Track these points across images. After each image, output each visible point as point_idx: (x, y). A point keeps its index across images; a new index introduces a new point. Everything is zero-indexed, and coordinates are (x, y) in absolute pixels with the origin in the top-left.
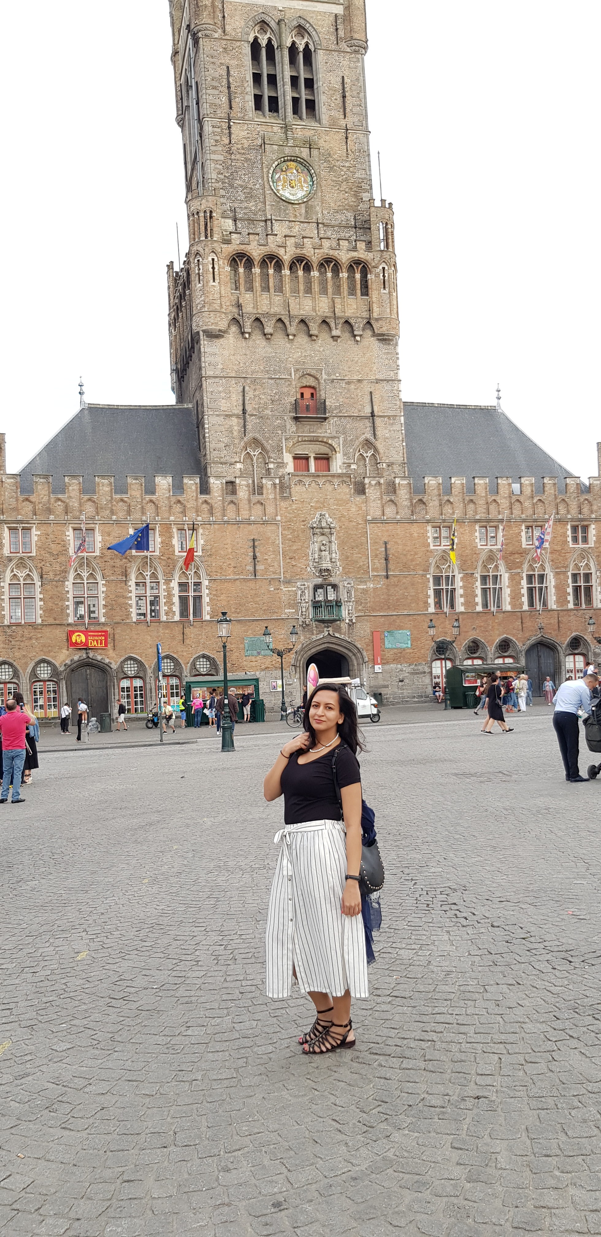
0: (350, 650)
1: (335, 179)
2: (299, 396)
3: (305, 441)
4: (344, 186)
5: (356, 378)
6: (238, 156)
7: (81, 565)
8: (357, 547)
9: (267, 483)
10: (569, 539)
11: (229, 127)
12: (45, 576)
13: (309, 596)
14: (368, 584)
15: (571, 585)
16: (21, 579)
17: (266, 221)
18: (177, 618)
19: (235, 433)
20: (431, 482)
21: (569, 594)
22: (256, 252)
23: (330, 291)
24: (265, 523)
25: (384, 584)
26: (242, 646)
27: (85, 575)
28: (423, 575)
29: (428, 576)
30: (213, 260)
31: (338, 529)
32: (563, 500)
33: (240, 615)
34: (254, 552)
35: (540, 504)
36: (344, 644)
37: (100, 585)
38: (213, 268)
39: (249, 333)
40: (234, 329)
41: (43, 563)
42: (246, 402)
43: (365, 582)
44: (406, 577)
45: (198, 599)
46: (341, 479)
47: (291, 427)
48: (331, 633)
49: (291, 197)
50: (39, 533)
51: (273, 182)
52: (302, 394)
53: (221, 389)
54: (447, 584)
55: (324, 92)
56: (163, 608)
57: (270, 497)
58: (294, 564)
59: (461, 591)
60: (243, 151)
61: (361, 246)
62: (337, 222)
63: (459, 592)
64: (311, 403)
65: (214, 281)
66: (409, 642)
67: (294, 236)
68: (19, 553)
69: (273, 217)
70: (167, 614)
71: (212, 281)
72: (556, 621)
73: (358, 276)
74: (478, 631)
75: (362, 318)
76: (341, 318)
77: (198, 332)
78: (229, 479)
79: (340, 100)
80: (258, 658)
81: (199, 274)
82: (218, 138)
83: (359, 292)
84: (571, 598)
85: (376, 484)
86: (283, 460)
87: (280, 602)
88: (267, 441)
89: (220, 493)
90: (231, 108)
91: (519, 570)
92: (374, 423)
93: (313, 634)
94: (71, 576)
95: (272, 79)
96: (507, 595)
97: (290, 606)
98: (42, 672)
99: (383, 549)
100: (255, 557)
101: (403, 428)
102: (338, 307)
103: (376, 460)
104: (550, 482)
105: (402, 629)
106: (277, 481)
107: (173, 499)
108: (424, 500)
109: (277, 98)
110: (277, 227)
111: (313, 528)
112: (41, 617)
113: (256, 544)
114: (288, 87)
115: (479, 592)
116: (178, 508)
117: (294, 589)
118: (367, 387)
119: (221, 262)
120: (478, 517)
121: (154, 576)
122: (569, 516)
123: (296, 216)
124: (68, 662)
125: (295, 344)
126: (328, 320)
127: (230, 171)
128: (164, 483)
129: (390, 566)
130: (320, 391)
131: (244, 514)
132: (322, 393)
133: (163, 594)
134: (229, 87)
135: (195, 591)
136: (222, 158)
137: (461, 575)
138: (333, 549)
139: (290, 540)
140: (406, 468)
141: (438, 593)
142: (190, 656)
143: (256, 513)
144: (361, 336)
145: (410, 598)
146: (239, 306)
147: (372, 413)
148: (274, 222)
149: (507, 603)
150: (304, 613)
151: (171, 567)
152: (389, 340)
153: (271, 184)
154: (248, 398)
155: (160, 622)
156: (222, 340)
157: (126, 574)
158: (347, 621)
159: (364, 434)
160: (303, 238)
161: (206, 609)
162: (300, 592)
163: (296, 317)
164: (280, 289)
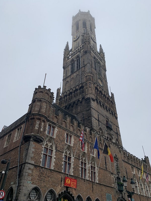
2: (106, 122)
3: (108, 133)
5: (114, 123)
8: (122, 167)
12: (57, 148)
16: (49, 147)
19: (97, 124)
22: (99, 89)
26: (106, 197)
27: (68, 152)
33: (104, 183)
34: (105, 161)
37: (72, 159)
39: (98, 104)
41: (57, 143)
45: (94, 173)
47: (106, 128)
53: (94, 112)
55: (102, 73)
56: (88, 174)
58: (113, 168)
60: (93, 72)
68: (50, 135)
70: (89, 177)
75: (114, 112)
77: (90, 98)
79: (104, 76)
81: (90, 86)
86: (106, 136)
89: (98, 139)
93: (119, 195)
94: (64, 151)
97: (113, 183)
98: (48, 198)
99: (126, 170)
103: (118, 145)
105: (133, 198)
107: (90, 136)
112: (54, 167)
113: (106, 158)
114: (98, 69)
117: (113, 177)
118: (116, 127)
119: (94, 87)
121: (85, 160)
124: (60, 193)
125: (105, 110)
128: (88, 130)
130: (109, 123)
134: (91, 62)
135: (94, 170)
137: (138, 183)
142: (94, 198)
144: (114, 115)
146: (97, 97)
147: (117, 133)
150: (116, 187)
151: (90, 158)
152: (117, 119)
154: (99, 117)
156: (94, 102)
157: (79, 157)
158: (124, 192)
159: (117, 137)
161: (97, 178)
163: (105, 105)
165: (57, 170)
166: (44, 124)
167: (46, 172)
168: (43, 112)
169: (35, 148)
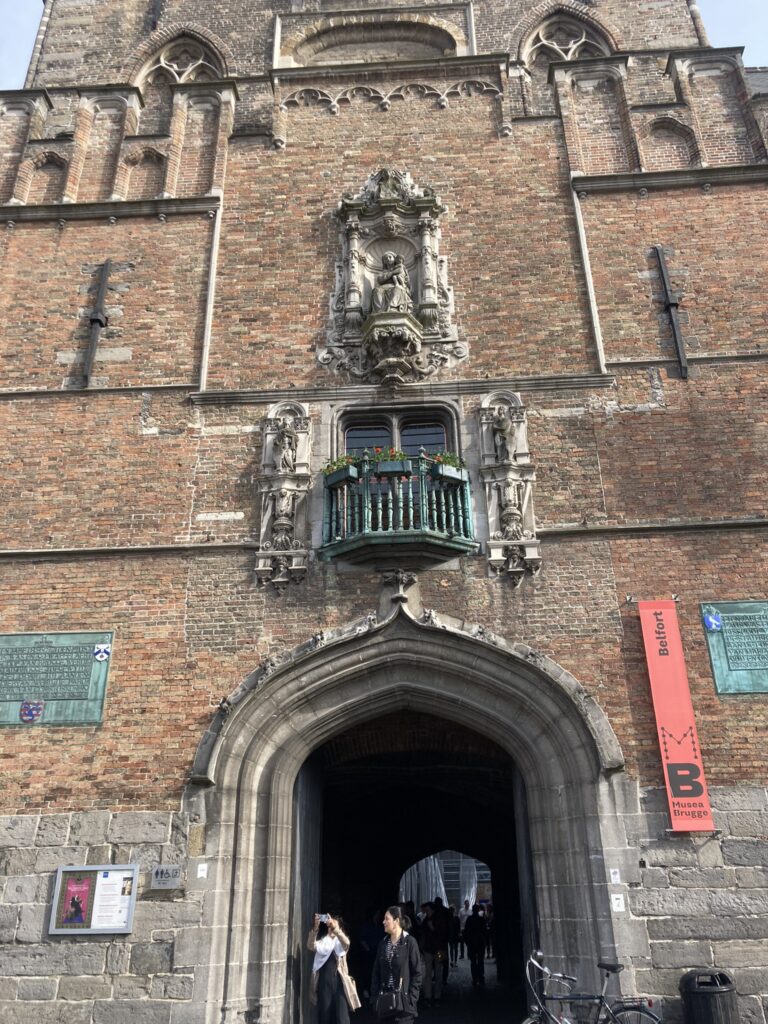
13: (314, 455)
14: (594, 399)
24: (157, 211)
25: (672, 399)
31: (451, 217)
34: (100, 304)
43: (579, 394)
48: (411, 610)
58: (263, 337)
80: (22, 739)
85: (596, 87)
87: (180, 481)
97: (226, 496)
99: (651, 275)
100: (98, 321)
106: (226, 97)
111: (346, 215)
113: (113, 278)
117: (250, 428)
129: (686, 329)
138: (429, 277)
139: (252, 260)
158: (496, 556)
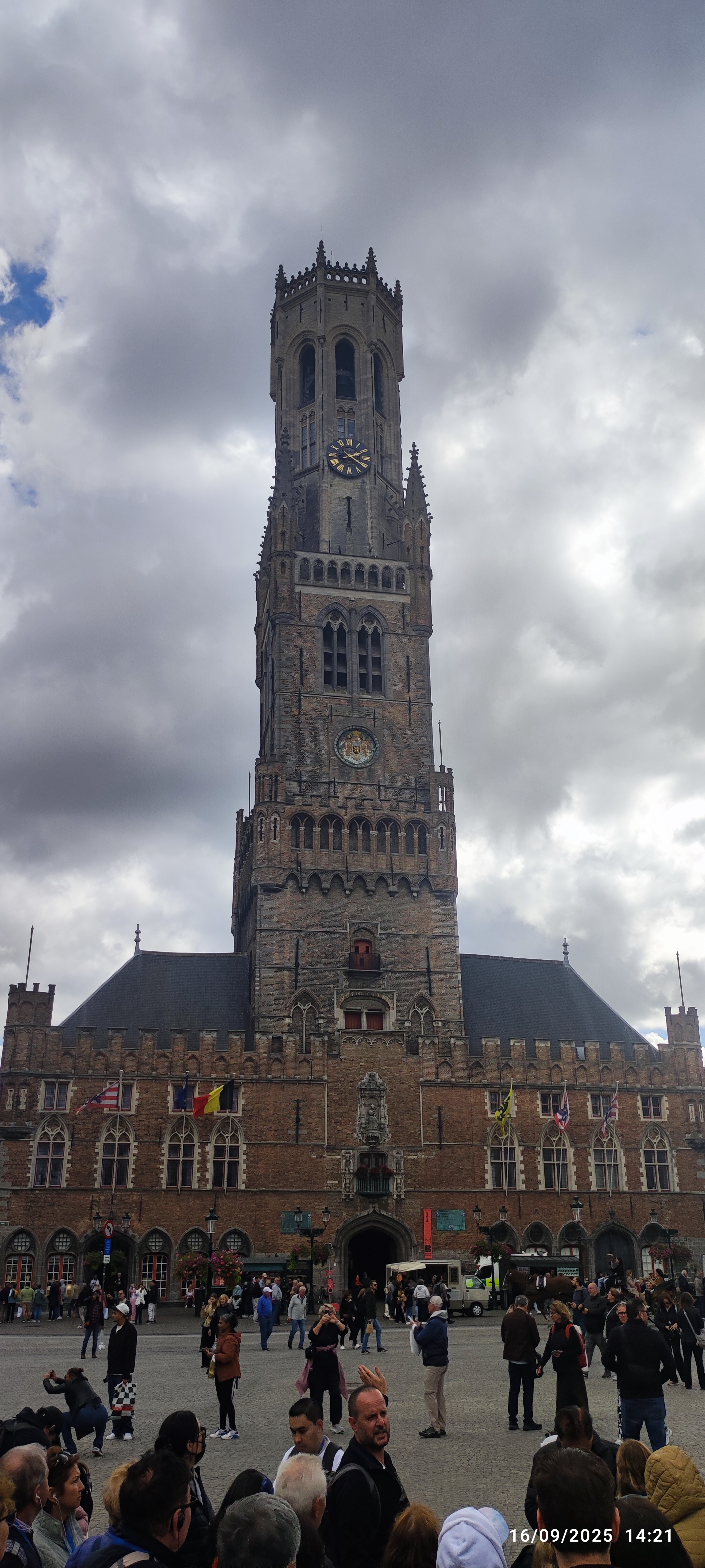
0: (397, 1231)
1: (397, 745)
2: (353, 950)
3: (358, 996)
4: (406, 751)
5: (412, 933)
6: (306, 726)
7: (114, 1125)
8: (408, 1112)
9: (317, 1041)
10: (640, 1112)
11: (300, 700)
12: (76, 1136)
13: (354, 1166)
14: (419, 1154)
15: (644, 1164)
16: (52, 1138)
17: (329, 783)
18: (209, 1187)
19: (286, 987)
20: (488, 1044)
21: (642, 1175)
22: (317, 812)
23: (388, 848)
24: (309, 1082)
25: (437, 1155)
26: (278, 1221)
27: (117, 1135)
28: (479, 1147)
29: (485, 1148)
30: (275, 819)
31: (388, 1091)
32: (631, 1068)
33: (278, 1185)
34: (297, 1114)
35: (606, 1072)
36: (391, 1223)
37: (132, 1147)
38: (275, 827)
39: (307, 889)
40: (291, 884)
41: (76, 1121)
42: (300, 955)
43: (416, 1152)
44: (462, 1148)
45: (234, 1166)
46: (393, 1038)
47: (344, 982)
48: (377, 1210)
49: (355, 762)
50: (75, 1088)
51: (338, 749)
52: (357, 948)
53: (274, 942)
54: (506, 1159)
55: (390, 670)
56: (196, 1175)
57: (318, 1055)
58: (340, 1128)
59: (522, 1167)
60: (311, 721)
61: (420, 807)
62: (398, 784)
63: (520, 1167)
64: (365, 957)
65: (275, 839)
66: (464, 1224)
67: (355, 798)
68: (53, 1109)
69: (336, 780)
70: (199, 1181)
71: (273, 839)
72: (629, 1206)
73: (416, 835)
74: (540, 1214)
75: (419, 875)
76: (398, 874)
77: (256, 887)
78: (276, 1034)
79: (404, 677)
80: (295, 1236)
81: (261, 831)
82: (288, 709)
83: (416, 850)
84: (644, 1179)
85: (430, 1044)
86: (333, 1015)
87: (322, 1172)
88: (318, 996)
89: (266, 1049)
90: (302, 683)
91: (586, 1145)
92: (429, 980)
93: (356, 1210)
94: (104, 1135)
95: (342, 659)
96: (573, 1173)
97: (333, 1176)
98: (61, 1244)
99: (437, 1115)
100: (298, 1120)
101: (460, 985)
102: (396, 863)
103: (432, 1017)
104: (616, 1048)
105: (457, 1209)
106: (326, 1038)
107: (216, 1056)
108: (482, 1062)
109: (346, 674)
110: (339, 788)
111: (361, 1090)
112: (66, 1181)
113: (300, 1105)
114: (356, 666)
115: (541, 1168)
116: (221, 1065)
117: (338, 1157)
118: (423, 943)
119: (283, 822)
120: (539, 1083)
121: (189, 1138)
122: (639, 1086)
123: (358, 779)
124: (89, 1233)
125: (352, 898)
126: (385, 876)
127: (297, 738)
128: (209, 1037)
129: (444, 1135)
130: (375, 945)
131: (290, 1073)
132: (377, 947)
133: (196, 1158)
134: (301, 666)
135: (230, 1156)
136: (290, 727)
137: (522, 1148)
138: (382, 1113)
139: (336, 1102)
140: (463, 1028)
141: (497, 1167)
142: (220, 1230)
143: (303, 1072)
144: (417, 892)
145: (465, 1172)
146: (299, 863)
147: (428, 968)
148: (337, 784)
149: (573, 1183)
150: (348, 1186)
151: (208, 1128)
152: (447, 896)
153: (336, 750)
154: (301, 951)
155: (192, 1190)
156: (278, 895)
157: (160, 1136)
158: (395, 1196)
159: (419, 990)
160: (364, 800)
161: (242, 1177)
162: (344, 1162)
163: (354, 872)
164: (339, 846)
165: (76, 1185)
166: (29, 1091)
167: (44, 1197)
168: (21, 1061)
169: (8, 1154)
